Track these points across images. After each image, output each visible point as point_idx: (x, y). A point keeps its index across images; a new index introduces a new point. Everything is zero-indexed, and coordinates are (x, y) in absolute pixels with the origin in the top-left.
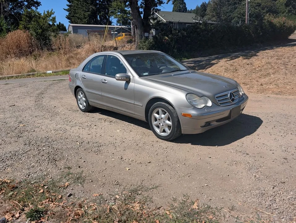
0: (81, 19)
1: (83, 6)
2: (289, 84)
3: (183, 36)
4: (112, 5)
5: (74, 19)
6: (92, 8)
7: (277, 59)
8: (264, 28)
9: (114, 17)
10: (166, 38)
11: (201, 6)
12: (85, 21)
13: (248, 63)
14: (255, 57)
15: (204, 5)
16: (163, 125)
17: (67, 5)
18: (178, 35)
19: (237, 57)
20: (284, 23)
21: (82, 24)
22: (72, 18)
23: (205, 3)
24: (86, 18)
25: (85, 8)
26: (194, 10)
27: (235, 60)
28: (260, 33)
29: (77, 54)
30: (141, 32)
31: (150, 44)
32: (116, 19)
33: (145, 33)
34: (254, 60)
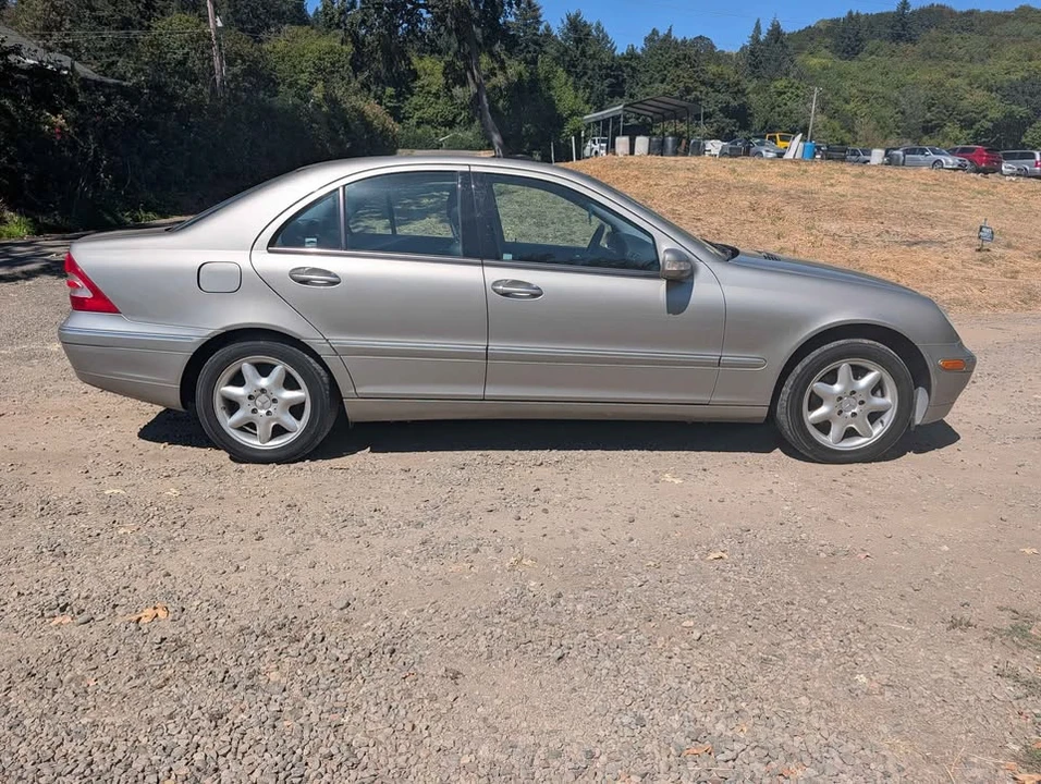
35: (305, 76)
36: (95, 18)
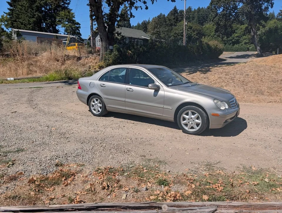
0: (25, 25)
1: (27, 12)
2: (239, 94)
3: (144, 51)
4: (59, 14)
5: (17, 24)
6: (38, 15)
7: (226, 75)
8: (204, 48)
9: (62, 26)
10: (130, 52)
11: (142, 23)
12: (30, 27)
13: (205, 77)
14: (210, 73)
15: (145, 23)
16: (192, 123)
17: (8, 9)
18: (139, 50)
19: (195, 72)
20: (217, 46)
21: (26, 30)
22: (14, 22)
23: (146, 21)
24: (30, 24)
25: (30, 14)
26: (136, 26)
27: (194, 74)
28: (200, 53)
29: (36, 61)
30: (106, 45)
31: (116, 56)
32: (64, 28)
33: (110, 46)
34: (209, 75)
35: (213, 33)
36: (166, 24)
